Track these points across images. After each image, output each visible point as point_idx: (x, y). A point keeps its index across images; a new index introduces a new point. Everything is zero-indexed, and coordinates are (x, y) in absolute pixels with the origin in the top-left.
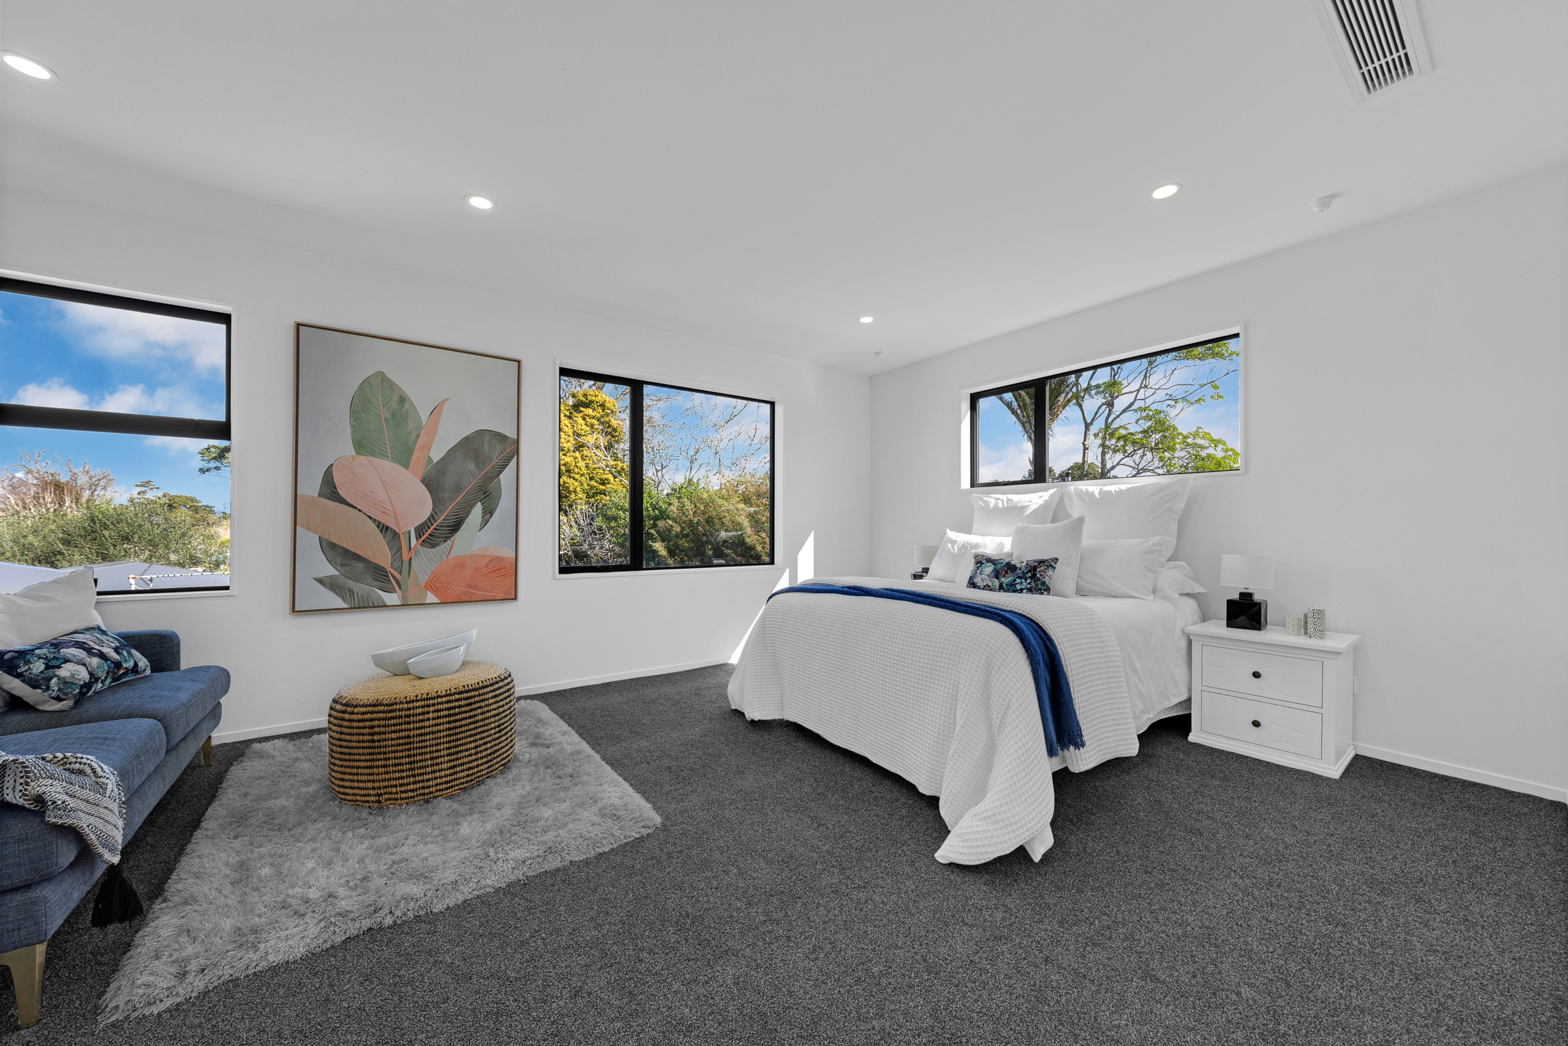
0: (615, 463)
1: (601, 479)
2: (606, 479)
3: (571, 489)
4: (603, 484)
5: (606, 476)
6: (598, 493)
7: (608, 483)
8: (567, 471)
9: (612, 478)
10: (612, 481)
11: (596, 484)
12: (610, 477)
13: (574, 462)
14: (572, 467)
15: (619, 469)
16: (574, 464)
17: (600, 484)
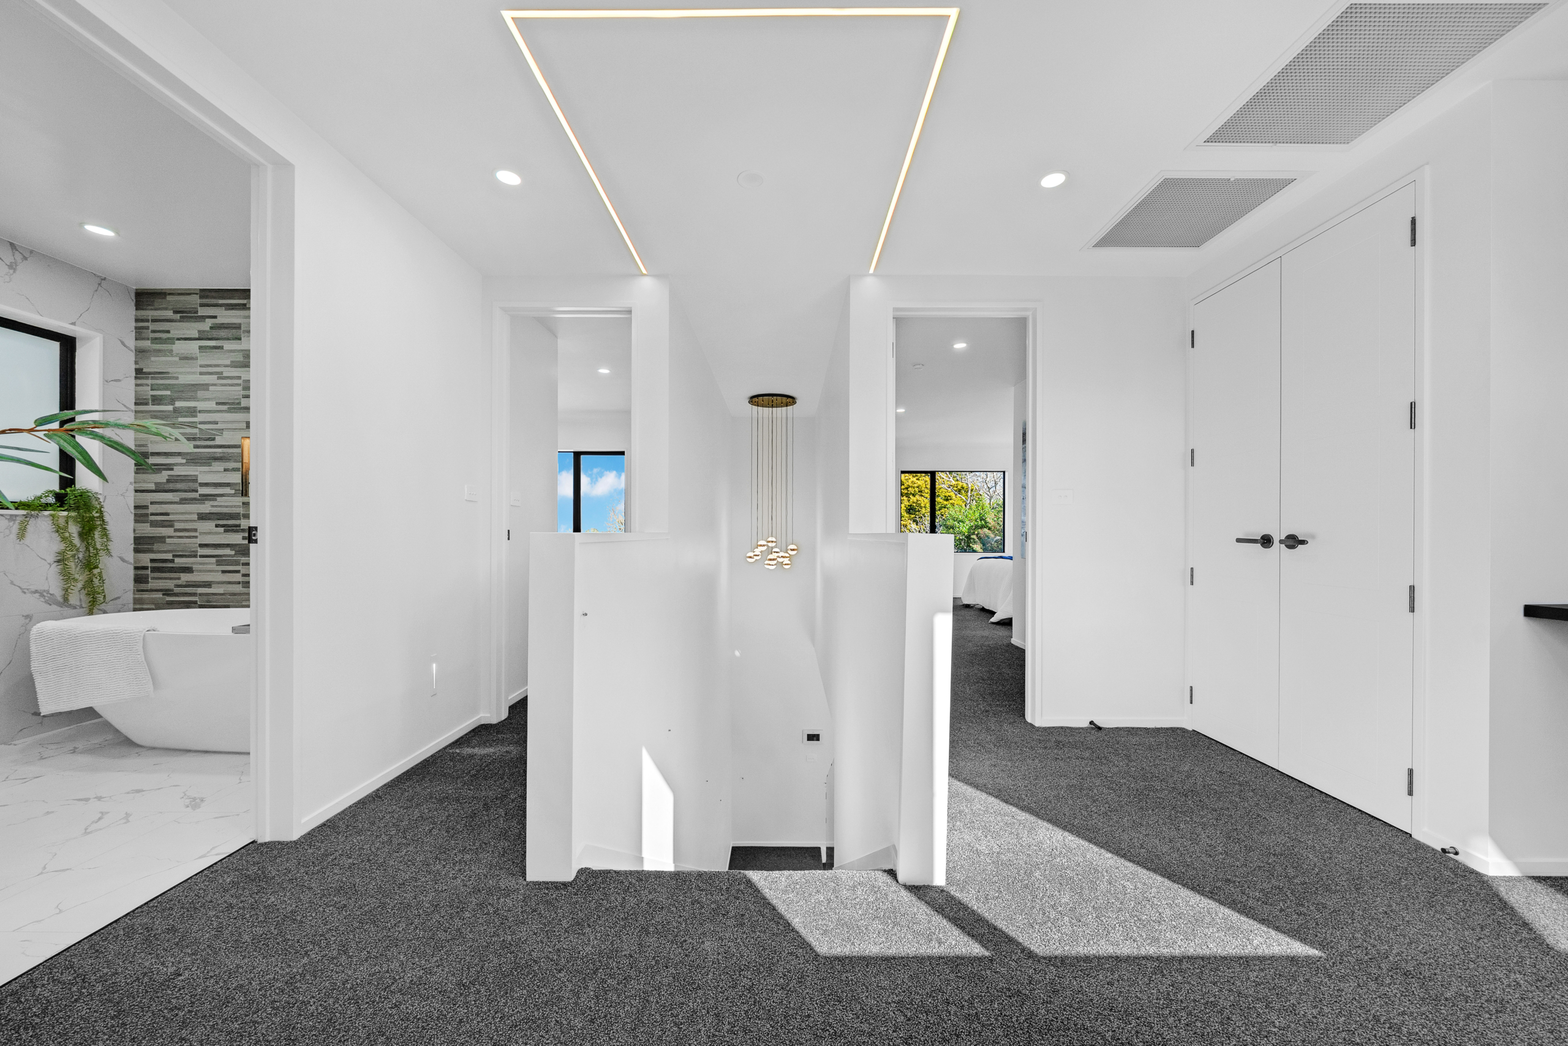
0: (957, 483)
1: (945, 496)
2: (949, 496)
3: (922, 505)
4: (947, 500)
5: (949, 494)
6: (943, 507)
7: (951, 499)
8: (919, 491)
9: (954, 495)
10: (954, 497)
11: (941, 501)
12: (952, 494)
13: (924, 485)
14: (923, 489)
15: (959, 487)
16: (924, 486)
17: (944, 500)
